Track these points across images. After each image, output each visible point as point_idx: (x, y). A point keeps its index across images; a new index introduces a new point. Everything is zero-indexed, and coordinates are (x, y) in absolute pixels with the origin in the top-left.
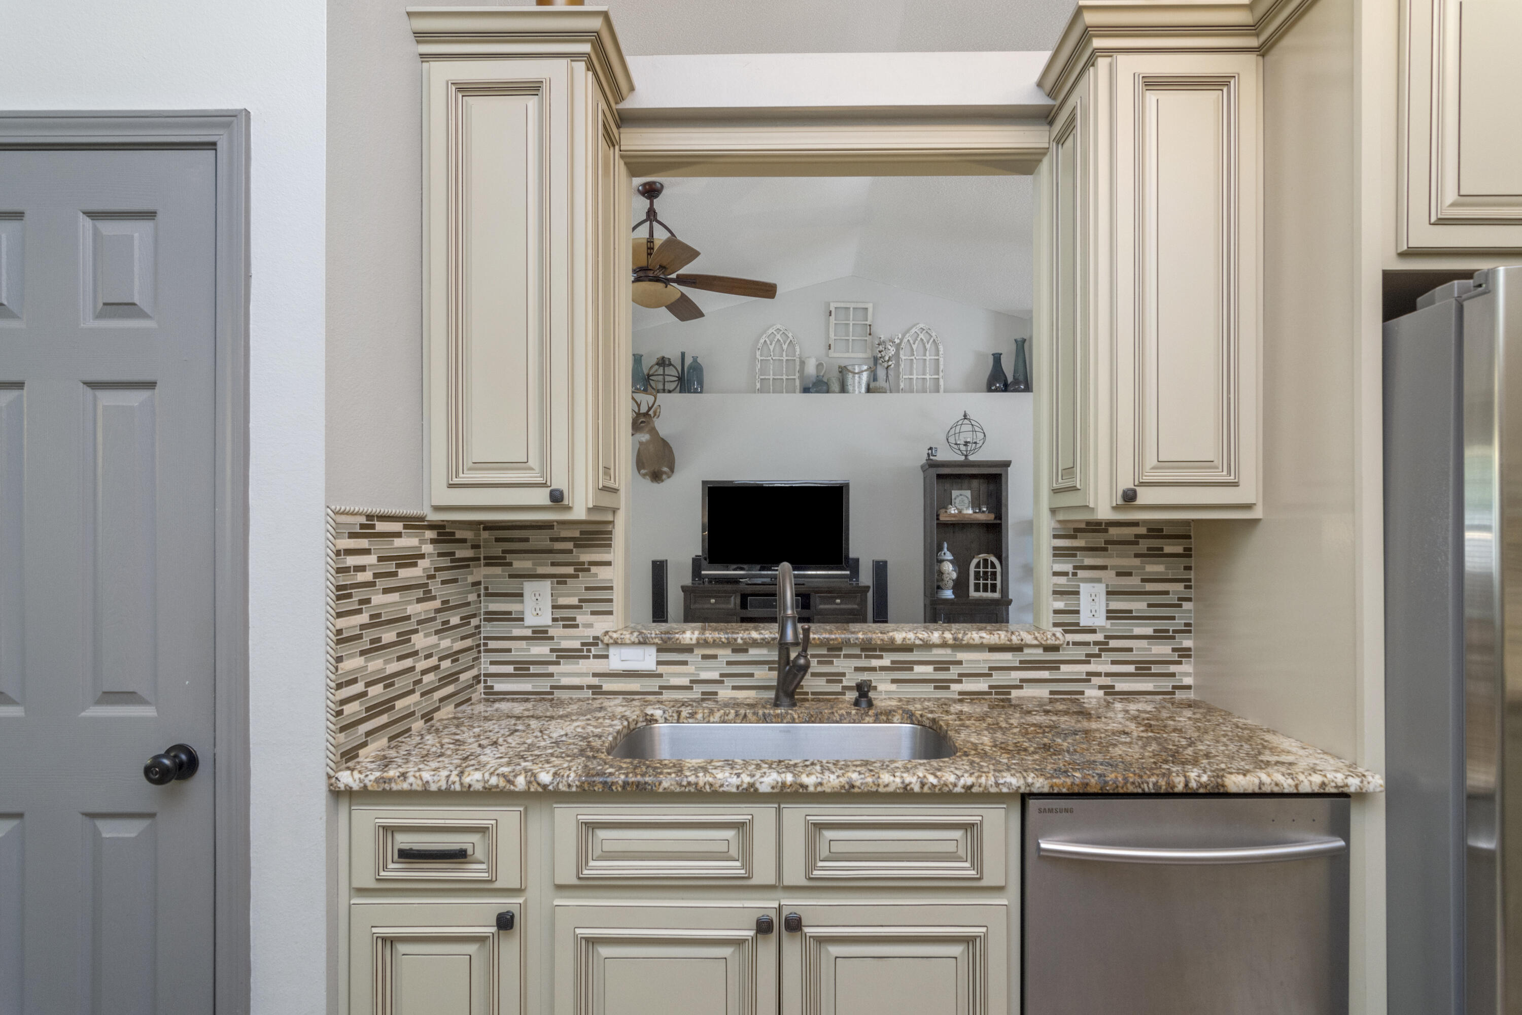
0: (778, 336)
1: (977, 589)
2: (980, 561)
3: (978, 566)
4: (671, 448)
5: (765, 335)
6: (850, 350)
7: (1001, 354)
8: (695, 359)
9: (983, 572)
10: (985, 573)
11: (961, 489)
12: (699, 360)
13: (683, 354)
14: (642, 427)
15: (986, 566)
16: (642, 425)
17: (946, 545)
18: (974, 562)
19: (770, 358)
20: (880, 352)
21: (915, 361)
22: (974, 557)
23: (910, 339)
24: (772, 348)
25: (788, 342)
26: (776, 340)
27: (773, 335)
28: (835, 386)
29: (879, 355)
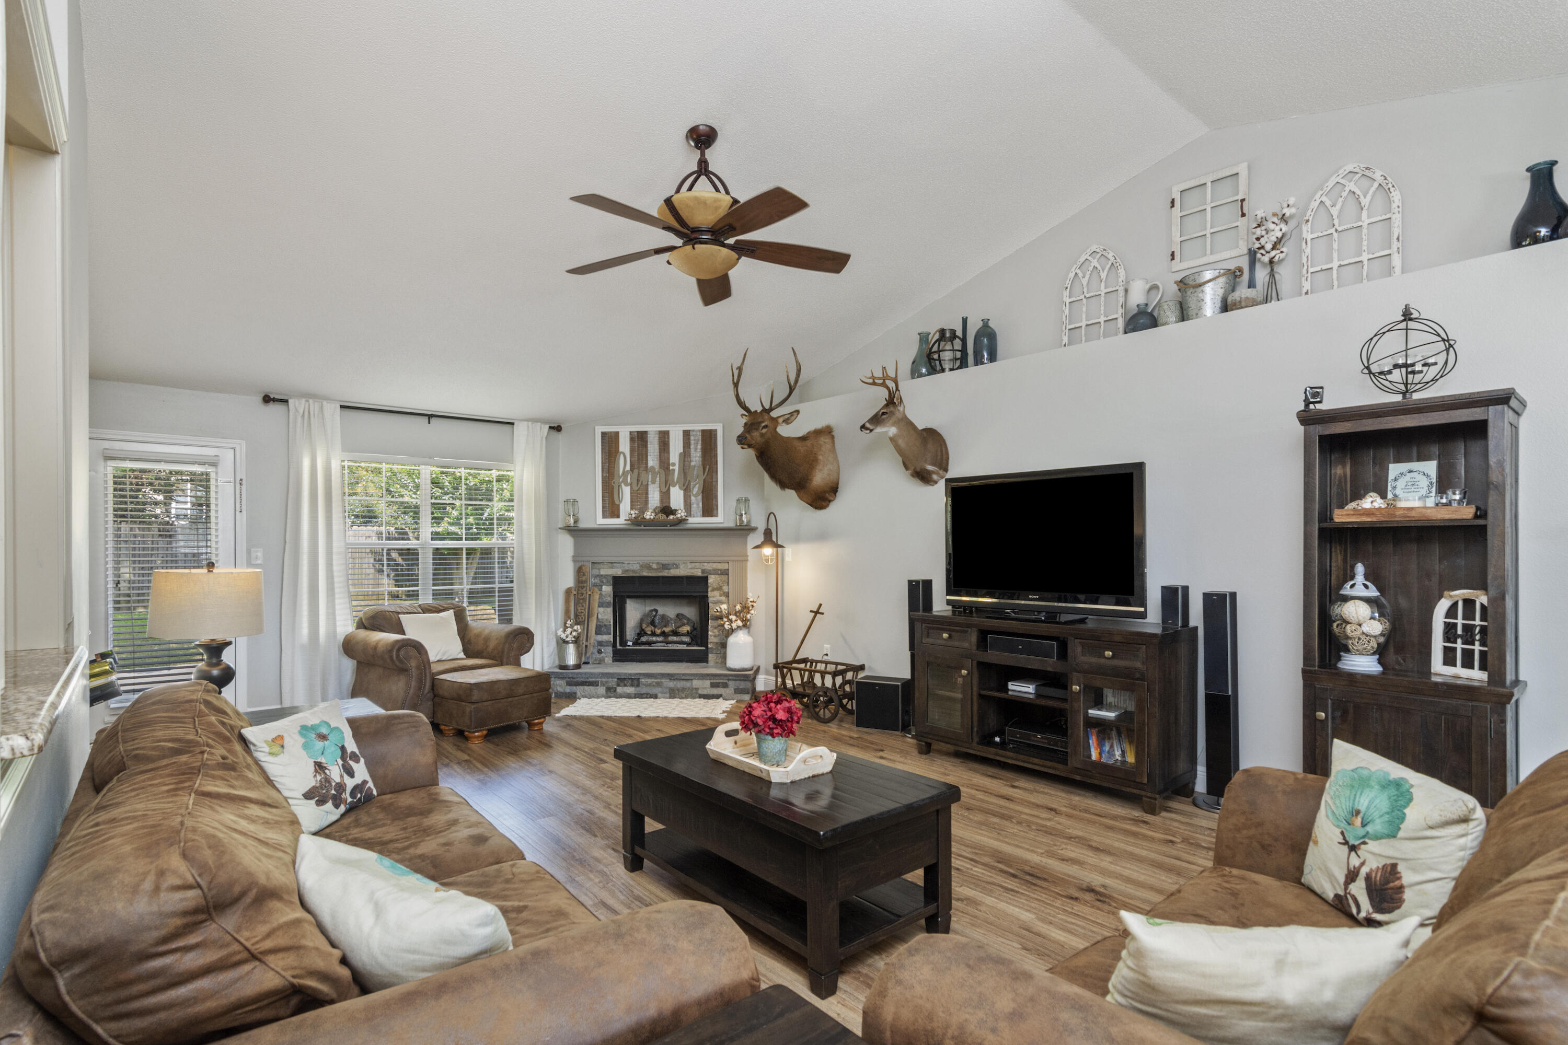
0: (1095, 263)
1: (1449, 660)
2: (1455, 605)
3: (1451, 612)
4: (944, 441)
5: (1075, 266)
6: (1208, 252)
7: (1555, 162)
8: (986, 323)
9: (1464, 625)
10: (1468, 629)
11: (1409, 460)
12: (991, 324)
13: (965, 321)
14: (884, 420)
15: (1469, 614)
16: (884, 417)
17: (1360, 569)
18: (1443, 606)
19: (1082, 297)
20: (1258, 239)
21: (1335, 235)
22: (1441, 597)
23: (1324, 199)
24: (1085, 281)
25: (1108, 266)
26: (1091, 269)
27: (1087, 262)
28: (1169, 313)
29: (1257, 245)
